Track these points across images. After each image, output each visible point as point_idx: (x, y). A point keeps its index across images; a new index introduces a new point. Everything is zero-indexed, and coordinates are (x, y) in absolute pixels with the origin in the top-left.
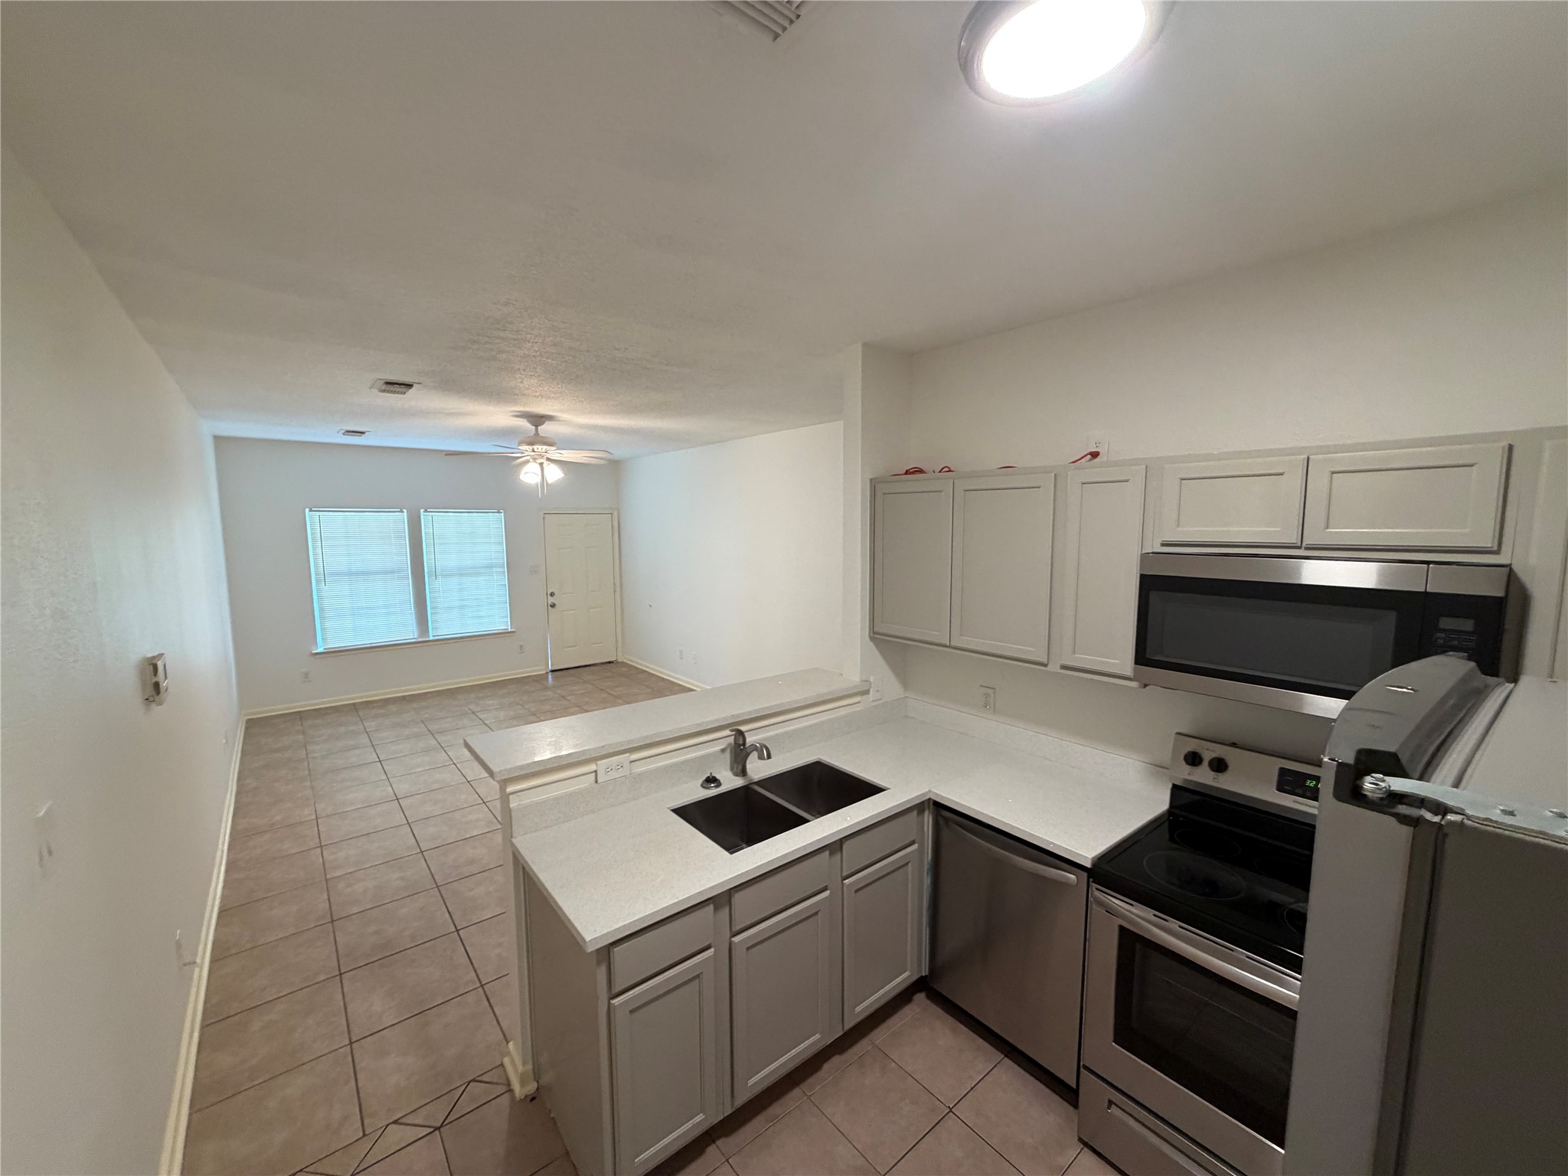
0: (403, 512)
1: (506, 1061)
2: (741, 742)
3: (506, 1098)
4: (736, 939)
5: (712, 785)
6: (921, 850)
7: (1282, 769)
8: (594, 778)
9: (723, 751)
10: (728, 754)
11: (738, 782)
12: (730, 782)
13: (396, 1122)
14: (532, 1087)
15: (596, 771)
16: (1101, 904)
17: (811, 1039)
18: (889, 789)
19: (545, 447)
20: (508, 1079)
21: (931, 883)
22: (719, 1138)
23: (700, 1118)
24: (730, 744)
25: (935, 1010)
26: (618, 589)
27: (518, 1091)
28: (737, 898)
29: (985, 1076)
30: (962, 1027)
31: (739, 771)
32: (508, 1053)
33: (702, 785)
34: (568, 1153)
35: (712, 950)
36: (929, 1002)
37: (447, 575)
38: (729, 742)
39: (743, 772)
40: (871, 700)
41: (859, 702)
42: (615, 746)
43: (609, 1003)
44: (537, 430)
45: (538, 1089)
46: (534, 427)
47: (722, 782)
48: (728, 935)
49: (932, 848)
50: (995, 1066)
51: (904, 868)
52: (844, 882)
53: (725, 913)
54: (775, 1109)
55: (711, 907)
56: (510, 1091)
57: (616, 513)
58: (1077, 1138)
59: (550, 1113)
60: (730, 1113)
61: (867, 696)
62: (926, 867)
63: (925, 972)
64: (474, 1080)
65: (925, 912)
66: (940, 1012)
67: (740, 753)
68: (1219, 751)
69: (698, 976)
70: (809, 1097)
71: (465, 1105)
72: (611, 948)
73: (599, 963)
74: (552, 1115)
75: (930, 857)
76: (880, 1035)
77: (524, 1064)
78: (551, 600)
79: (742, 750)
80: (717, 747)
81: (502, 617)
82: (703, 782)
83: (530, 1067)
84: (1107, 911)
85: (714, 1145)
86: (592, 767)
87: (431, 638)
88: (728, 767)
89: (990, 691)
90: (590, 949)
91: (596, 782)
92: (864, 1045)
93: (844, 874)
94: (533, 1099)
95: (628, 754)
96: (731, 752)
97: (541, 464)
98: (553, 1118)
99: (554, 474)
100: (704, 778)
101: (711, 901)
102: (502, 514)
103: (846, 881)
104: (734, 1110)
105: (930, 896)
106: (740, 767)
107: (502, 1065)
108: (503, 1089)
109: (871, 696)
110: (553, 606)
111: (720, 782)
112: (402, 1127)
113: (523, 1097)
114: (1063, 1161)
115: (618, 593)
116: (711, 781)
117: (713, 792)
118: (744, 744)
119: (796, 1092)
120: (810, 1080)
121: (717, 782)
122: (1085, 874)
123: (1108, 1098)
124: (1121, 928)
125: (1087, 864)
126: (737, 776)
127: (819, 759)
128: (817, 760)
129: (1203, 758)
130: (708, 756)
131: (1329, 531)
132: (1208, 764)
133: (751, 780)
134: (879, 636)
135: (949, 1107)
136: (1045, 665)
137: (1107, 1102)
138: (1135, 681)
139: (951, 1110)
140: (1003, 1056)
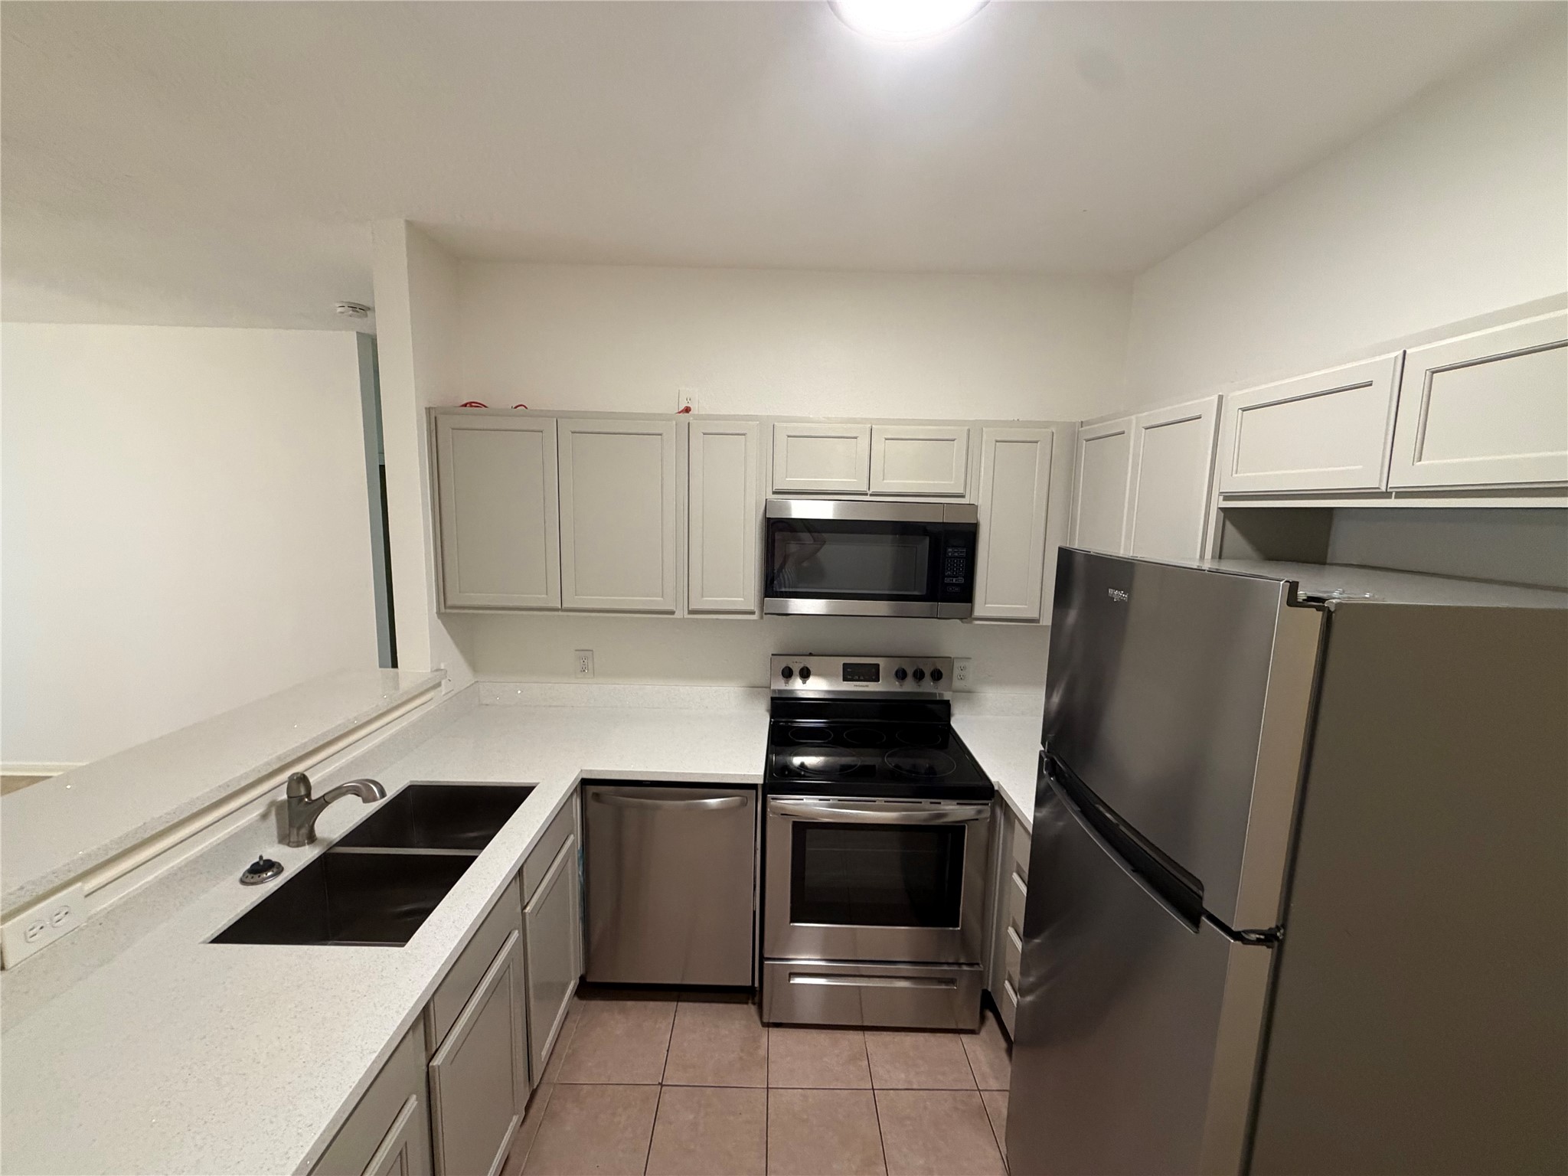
2: (303, 792)
4: (437, 1061)
5: (269, 874)
6: (574, 840)
7: (844, 664)
9: (264, 816)
10: (273, 821)
11: (307, 855)
12: (296, 859)
17: (509, 1129)
18: (538, 784)
21: (582, 872)
24: (277, 803)
29: (672, 1032)
30: (629, 1003)
31: (303, 839)
33: (247, 882)
35: (414, 1098)
36: (584, 1002)
38: (272, 800)
39: (311, 838)
40: (444, 693)
41: (432, 699)
47: (282, 864)
48: (425, 1064)
49: (581, 832)
50: (675, 1016)
51: (566, 867)
52: (525, 910)
53: (419, 1033)
58: (761, 1026)
61: (439, 689)
63: (582, 973)
66: (601, 1003)
67: (299, 812)
68: (803, 661)
69: (401, 1153)
75: (580, 847)
79: (306, 804)
80: (255, 813)
82: (243, 876)
84: (781, 813)
93: (526, 900)
95: (79, 884)
96: (280, 814)
100: (248, 867)
103: (528, 909)
105: (581, 887)
106: (304, 832)
109: (443, 689)
111: (279, 865)
114: (762, 1051)
116: (260, 868)
117: (272, 885)
118: (309, 796)
121: (275, 870)
122: (755, 791)
123: (788, 972)
124: (795, 823)
125: (761, 781)
126: (299, 844)
127: (411, 782)
128: (409, 784)
129: (794, 670)
130: (244, 830)
131: (885, 481)
132: (798, 673)
133: (331, 842)
134: (448, 611)
135: (659, 1083)
136: (673, 613)
137: (788, 976)
138: (756, 613)
139: (661, 1084)
140: (676, 1003)
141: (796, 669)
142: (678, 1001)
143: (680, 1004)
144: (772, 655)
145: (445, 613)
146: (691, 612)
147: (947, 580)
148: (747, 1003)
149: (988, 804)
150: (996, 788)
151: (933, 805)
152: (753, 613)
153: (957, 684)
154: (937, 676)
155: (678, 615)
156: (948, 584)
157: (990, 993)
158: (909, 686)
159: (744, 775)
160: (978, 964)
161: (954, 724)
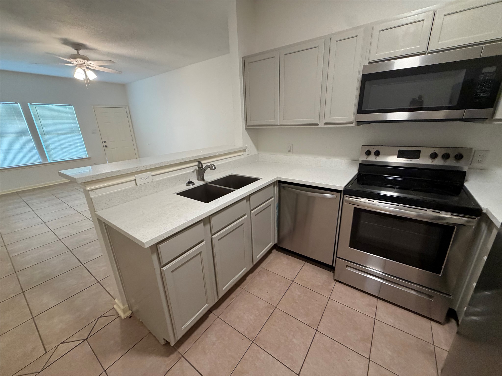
0: (18, 104)
1: (115, 306)
2: (201, 167)
3: (118, 319)
4: (214, 237)
5: (191, 184)
6: (274, 200)
7: (399, 150)
8: (135, 183)
9: (193, 172)
10: (195, 173)
11: (202, 183)
12: (198, 183)
13: (63, 343)
14: (129, 313)
15: (135, 180)
16: (347, 201)
17: (243, 270)
18: (262, 178)
19: (84, 61)
20: (117, 313)
21: (278, 212)
22: (213, 311)
23: (207, 305)
24: (196, 169)
25: (280, 254)
26: (134, 139)
27: (123, 315)
28: (213, 220)
29: (301, 269)
30: (290, 257)
31: (201, 179)
32: (115, 303)
33: (186, 185)
34: (150, 332)
35: (205, 242)
36: (277, 252)
37: (50, 134)
38: (195, 168)
39: (203, 179)
40: (247, 154)
41: (243, 155)
42: (143, 167)
43: (161, 270)
44: (78, 52)
45: (132, 313)
46: (76, 51)
47: (195, 183)
48: (210, 235)
49: (278, 199)
50: (303, 265)
51: (270, 207)
52: (251, 212)
53: (208, 226)
54: (233, 296)
55: (202, 224)
56: (119, 316)
57: (127, 108)
58: (333, 280)
59: (140, 320)
60: (217, 301)
61: (245, 152)
62: (276, 206)
63: (276, 242)
64: (101, 317)
65: (276, 222)
66: (282, 254)
67: (201, 172)
68: (377, 148)
69: (200, 253)
70: (244, 289)
71: (97, 328)
72: (158, 245)
73: (152, 253)
74: (140, 321)
75: (277, 203)
76: (264, 265)
77: (123, 305)
78: (105, 144)
79: (202, 170)
80: (191, 170)
81: (83, 152)
82: (187, 184)
83: (127, 306)
84: (350, 204)
85: (212, 313)
86: (133, 178)
87: (49, 162)
88: (196, 179)
89: (291, 145)
90: (147, 246)
91: (136, 185)
92: (259, 269)
93: (251, 209)
94: (130, 317)
95: (150, 172)
96: (196, 172)
97: (84, 70)
98: (141, 322)
99: (92, 76)
100: (187, 182)
101: (202, 221)
102: (73, 106)
103: (252, 212)
104: (218, 300)
105: (277, 216)
106: (201, 177)
107: (114, 308)
108: (116, 316)
110: (106, 147)
112: (66, 344)
113: (125, 318)
114: (331, 287)
115: (134, 141)
116: (190, 183)
117: (191, 187)
118: (202, 167)
119: (239, 289)
120: (243, 284)
121: (193, 184)
122: (340, 194)
123: (346, 265)
124: (355, 208)
125: (342, 189)
126: (200, 181)
127: (232, 174)
128: (231, 174)
129: (372, 152)
130: (188, 173)
131: (439, 43)
132: (373, 154)
133: (207, 182)
134: (248, 127)
135: (292, 281)
136: (318, 125)
137: (346, 266)
138: (354, 123)
139: (293, 281)
140: (305, 262)
141: (373, 152)
142: (306, 262)
143: (306, 263)
144: (362, 145)
145: (247, 128)
146: (325, 124)
147: (476, 95)
148: (330, 271)
149: (475, 219)
150: (484, 211)
151: (434, 213)
152: (352, 123)
153: (475, 165)
154: (459, 157)
155: (320, 126)
156: (476, 98)
157: (455, 311)
158: (438, 162)
159: (335, 186)
160: (450, 296)
161: (466, 184)
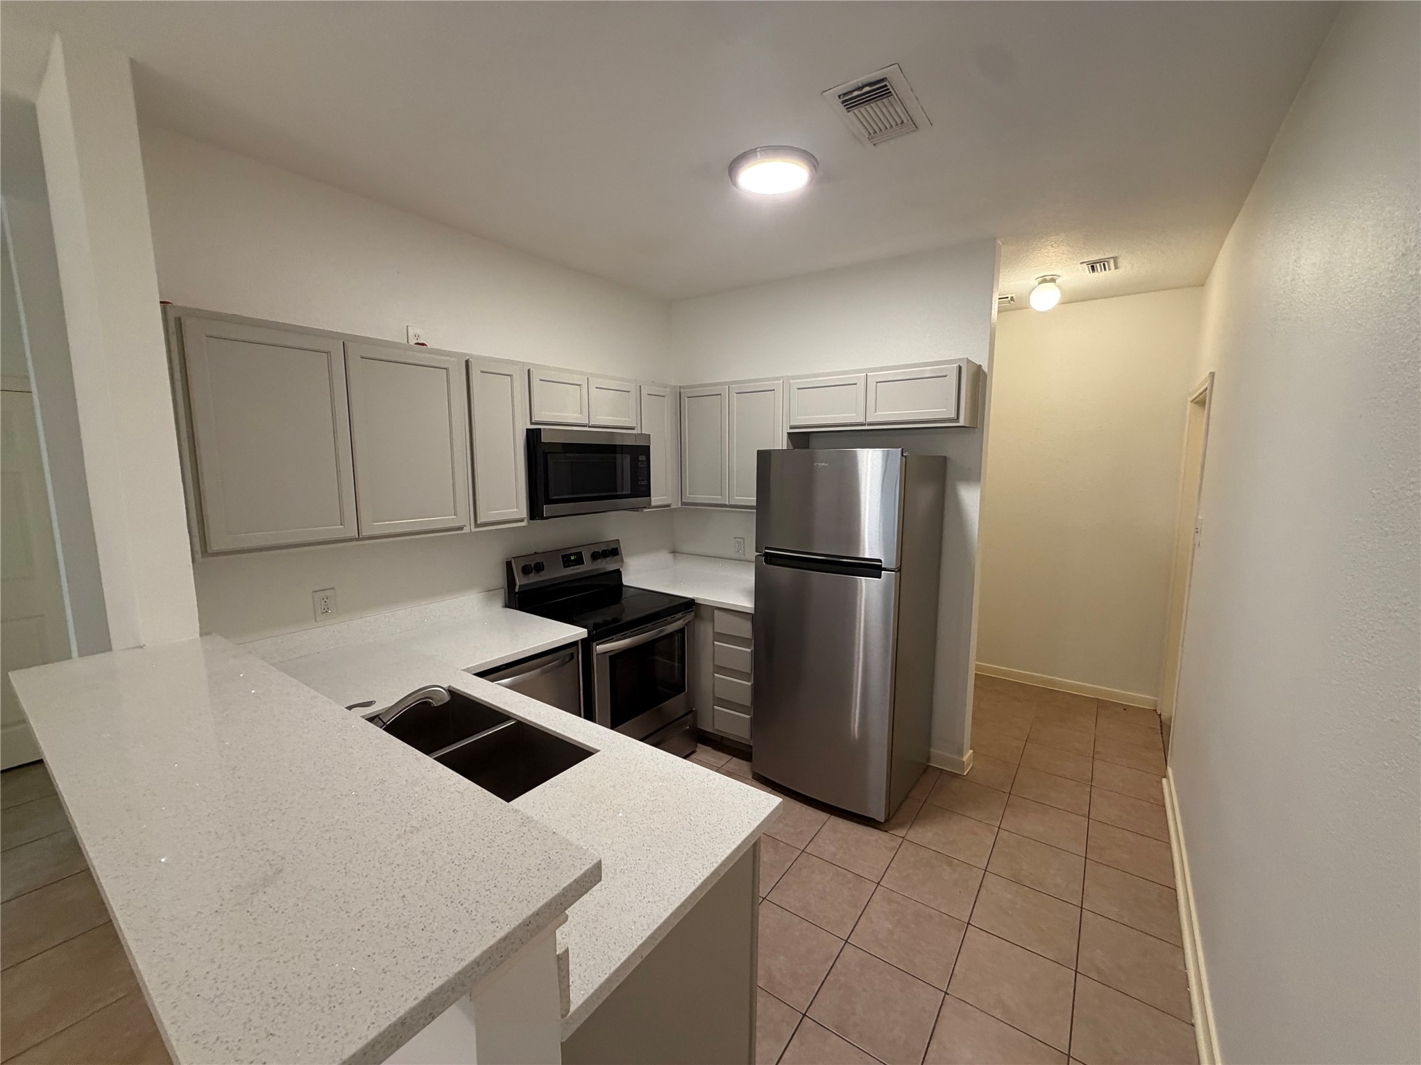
7: (562, 556)
68: (536, 559)
122: (578, 646)
124: (610, 657)
131: (597, 417)
138: (525, 520)
146: (476, 526)
147: (640, 483)
150: (695, 600)
152: (522, 520)
155: (466, 530)
